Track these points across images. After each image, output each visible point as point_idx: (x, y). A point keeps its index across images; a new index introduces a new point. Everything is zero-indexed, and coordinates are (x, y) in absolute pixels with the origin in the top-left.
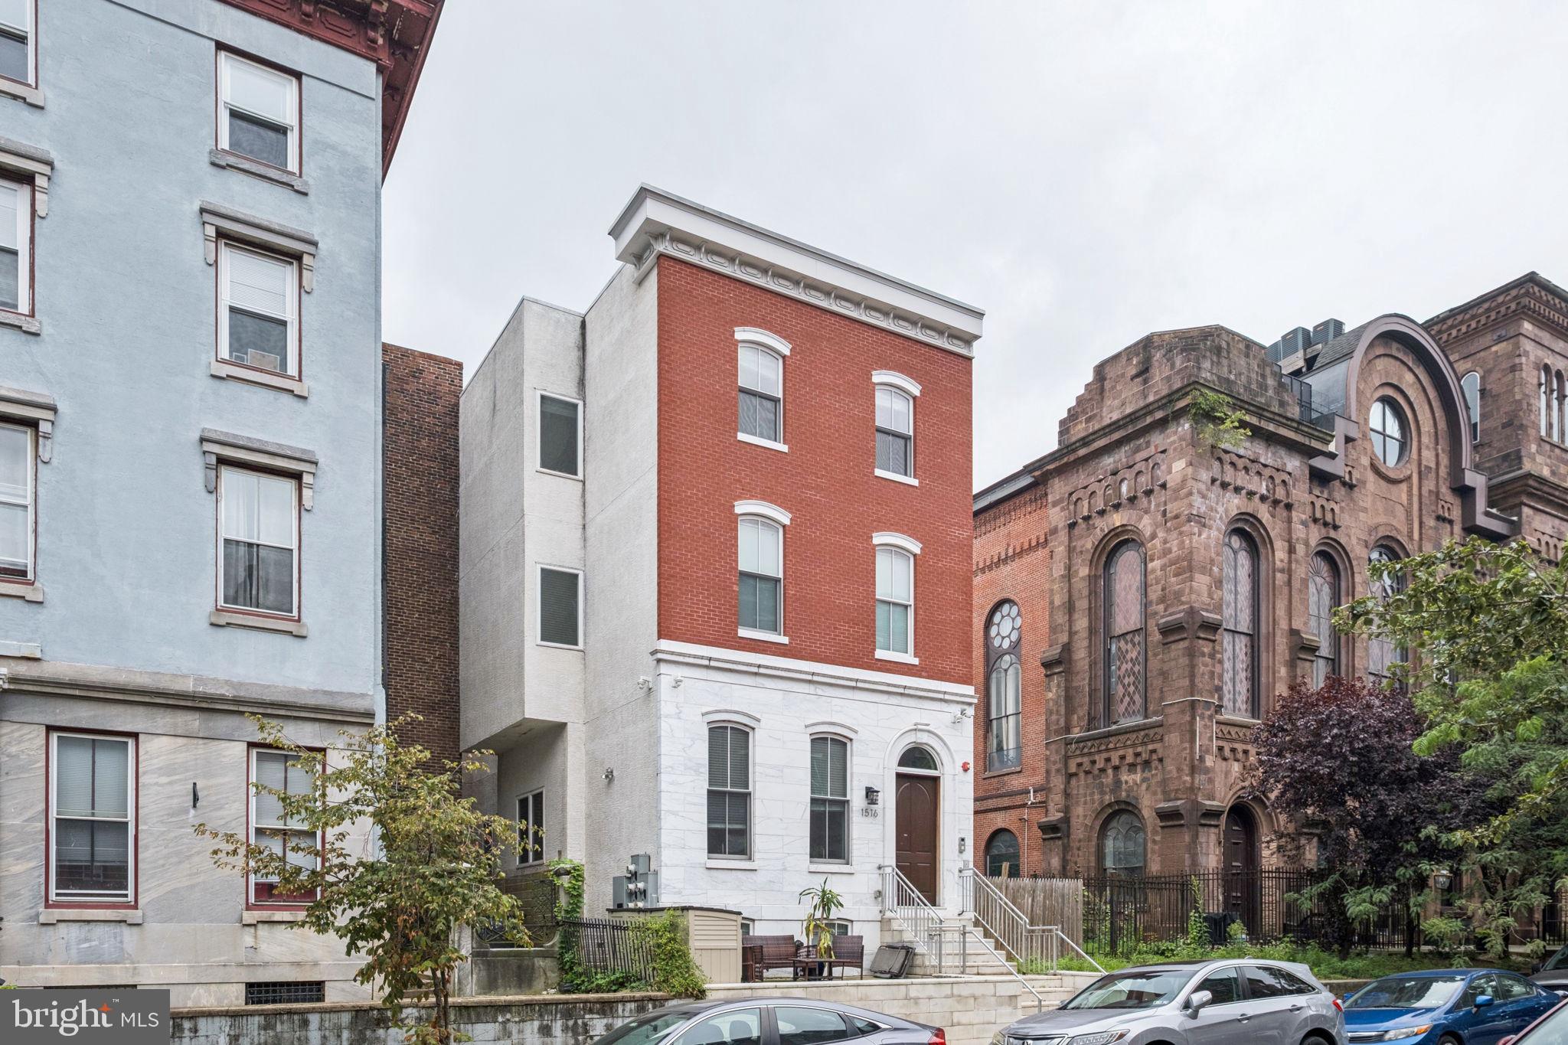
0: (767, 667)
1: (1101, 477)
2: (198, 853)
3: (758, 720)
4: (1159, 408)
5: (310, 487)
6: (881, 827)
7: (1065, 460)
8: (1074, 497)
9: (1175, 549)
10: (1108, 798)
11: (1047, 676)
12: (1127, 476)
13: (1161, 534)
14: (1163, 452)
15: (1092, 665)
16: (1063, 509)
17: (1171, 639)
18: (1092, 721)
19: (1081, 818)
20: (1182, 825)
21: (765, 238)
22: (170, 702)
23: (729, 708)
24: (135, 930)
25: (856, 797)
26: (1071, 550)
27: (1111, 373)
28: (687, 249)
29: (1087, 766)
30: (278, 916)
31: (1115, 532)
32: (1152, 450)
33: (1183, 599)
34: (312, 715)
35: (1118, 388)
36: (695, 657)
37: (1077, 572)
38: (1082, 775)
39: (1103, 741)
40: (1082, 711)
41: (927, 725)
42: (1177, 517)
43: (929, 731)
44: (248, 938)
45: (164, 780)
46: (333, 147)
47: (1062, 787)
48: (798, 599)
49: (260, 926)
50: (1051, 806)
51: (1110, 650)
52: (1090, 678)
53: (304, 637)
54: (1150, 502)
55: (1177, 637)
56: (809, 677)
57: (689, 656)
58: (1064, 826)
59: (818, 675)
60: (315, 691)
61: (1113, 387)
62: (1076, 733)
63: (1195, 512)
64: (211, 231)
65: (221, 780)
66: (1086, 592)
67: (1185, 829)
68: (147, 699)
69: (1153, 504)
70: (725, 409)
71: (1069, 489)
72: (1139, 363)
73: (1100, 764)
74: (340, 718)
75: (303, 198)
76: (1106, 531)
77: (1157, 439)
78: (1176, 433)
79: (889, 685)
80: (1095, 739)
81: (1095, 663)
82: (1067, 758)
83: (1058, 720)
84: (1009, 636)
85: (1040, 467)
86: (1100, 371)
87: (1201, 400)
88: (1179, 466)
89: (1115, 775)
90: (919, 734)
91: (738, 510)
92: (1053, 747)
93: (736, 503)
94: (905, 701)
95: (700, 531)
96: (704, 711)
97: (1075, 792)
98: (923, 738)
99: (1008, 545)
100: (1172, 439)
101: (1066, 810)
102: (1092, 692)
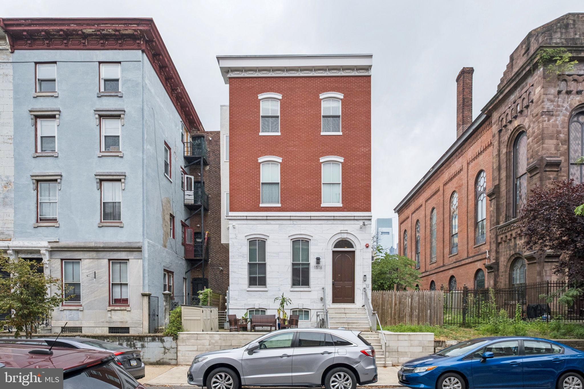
0: (270, 216)
1: (510, 106)
2: (96, 291)
3: (268, 236)
4: (527, 66)
5: (124, 183)
6: (324, 273)
7: (495, 102)
8: (501, 119)
9: (536, 131)
10: (512, 252)
11: (490, 200)
12: (519, 102)
13: (532, 125)
14: (533, 85)
15: (508, 192)
16: (497, 125)
17: (533, 174)
18: (507, 218)
19: (503, 262)
20: (535, 263)
21: (264, 58)
22: (88, 250)
23: (256, 233)
24: (81, 312)
25: (312, 262)
26: (499, 142)
27: (515, 57)
28: (238, 72)
29: (504, 239)
30: (116, 308)
31: (517, 129)
32: (528, 86)
33: (539, 154)
34: (124, 250)
35: (518, 62)
36: (241, 216)
37: (502, 151)
38: (503, 242)
39: (509, 226)
40: (504, 214)
41: (347, 230)
42: (537, 115)
43: (347, 233)
44: (109, 315)
45: (87, 271)
46: (130, 80)
47: (495, 249)
48: (285, 189)
49: (112, 311)
50: (492, 258)
51: (516, 184)
52: (507, 199)
53: (123, 227)
54: (528, 112)
55: (535, 173)
56: (289, 218)
57: (238, 216)
58: (495, 266)
59: (293, 216)
60: (126, 243)
61: (516, 62)
62: (502, 224)
63: (545, 110)
64: (97, 116)
65: (101, 270)
66: (505, 160)
67: (537, 264)
68: (82, 250)
69: (529, 112)
70: (254, 126)
71: (499, 115)
72: (525, 47)
73: (509, 238)
74: (131, 250)
75: (121, 98)
76: (512, 130)
77: (530, 80)
78: (537, 75)
79: (326, 216)
80: (506, 226)
81: (509, 191)
82: (497, 236)
83: (494, 219)
84: (483, 186)
85: (487, 109)
86: (512, 58)
87: (544, 54)
88: (538, 90)
89: (515, 242)
90: (342, 234)
91: (260, 161)
92: (492, 231)
93: (258, 159)
94: (335, 222)
95: (244, 171)
96: (246, 235)
97: (501, 251)
98: (345, 236)
99: (481, 146)
100: (535, 78)
101: (497, 259)
102: (508, 205)
